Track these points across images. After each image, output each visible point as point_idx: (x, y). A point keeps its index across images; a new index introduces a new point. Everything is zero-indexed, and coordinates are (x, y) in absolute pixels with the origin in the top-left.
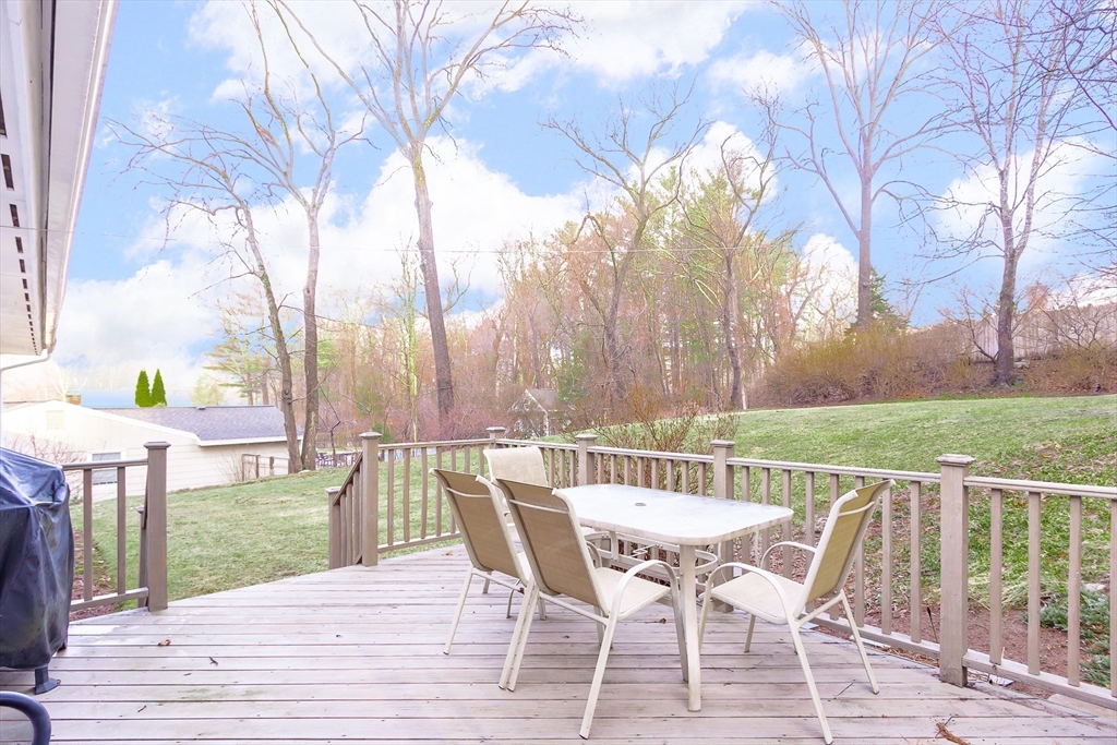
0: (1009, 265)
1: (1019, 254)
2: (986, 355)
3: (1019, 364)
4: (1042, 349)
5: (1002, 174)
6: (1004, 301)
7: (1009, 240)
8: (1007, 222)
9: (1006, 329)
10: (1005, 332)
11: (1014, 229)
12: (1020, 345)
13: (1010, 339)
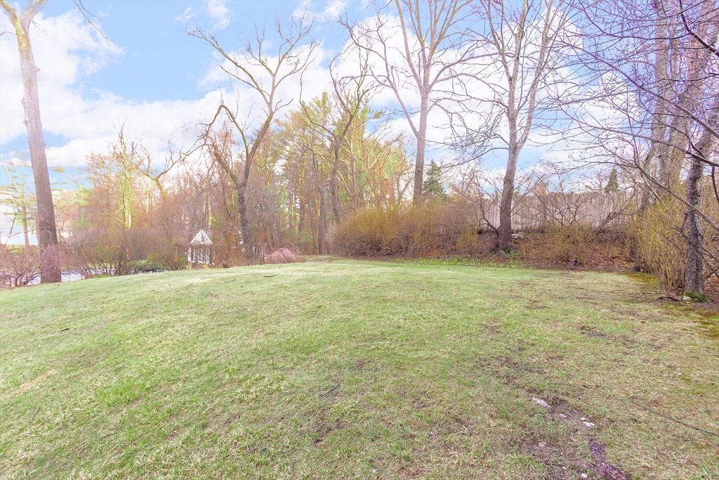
0: (512, 155)
1: (520, 147)
2: (491, 226)
3: (516, 235)
4: (535, 224)
5: (510, 79)
6: (506, 184)
7: (513, 135)
8: (512, 120)
9: (506, 208)
10: (505, 211)
11: (517, 125)
12: (517, 222)
13: (509, 216)
